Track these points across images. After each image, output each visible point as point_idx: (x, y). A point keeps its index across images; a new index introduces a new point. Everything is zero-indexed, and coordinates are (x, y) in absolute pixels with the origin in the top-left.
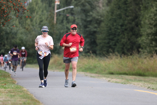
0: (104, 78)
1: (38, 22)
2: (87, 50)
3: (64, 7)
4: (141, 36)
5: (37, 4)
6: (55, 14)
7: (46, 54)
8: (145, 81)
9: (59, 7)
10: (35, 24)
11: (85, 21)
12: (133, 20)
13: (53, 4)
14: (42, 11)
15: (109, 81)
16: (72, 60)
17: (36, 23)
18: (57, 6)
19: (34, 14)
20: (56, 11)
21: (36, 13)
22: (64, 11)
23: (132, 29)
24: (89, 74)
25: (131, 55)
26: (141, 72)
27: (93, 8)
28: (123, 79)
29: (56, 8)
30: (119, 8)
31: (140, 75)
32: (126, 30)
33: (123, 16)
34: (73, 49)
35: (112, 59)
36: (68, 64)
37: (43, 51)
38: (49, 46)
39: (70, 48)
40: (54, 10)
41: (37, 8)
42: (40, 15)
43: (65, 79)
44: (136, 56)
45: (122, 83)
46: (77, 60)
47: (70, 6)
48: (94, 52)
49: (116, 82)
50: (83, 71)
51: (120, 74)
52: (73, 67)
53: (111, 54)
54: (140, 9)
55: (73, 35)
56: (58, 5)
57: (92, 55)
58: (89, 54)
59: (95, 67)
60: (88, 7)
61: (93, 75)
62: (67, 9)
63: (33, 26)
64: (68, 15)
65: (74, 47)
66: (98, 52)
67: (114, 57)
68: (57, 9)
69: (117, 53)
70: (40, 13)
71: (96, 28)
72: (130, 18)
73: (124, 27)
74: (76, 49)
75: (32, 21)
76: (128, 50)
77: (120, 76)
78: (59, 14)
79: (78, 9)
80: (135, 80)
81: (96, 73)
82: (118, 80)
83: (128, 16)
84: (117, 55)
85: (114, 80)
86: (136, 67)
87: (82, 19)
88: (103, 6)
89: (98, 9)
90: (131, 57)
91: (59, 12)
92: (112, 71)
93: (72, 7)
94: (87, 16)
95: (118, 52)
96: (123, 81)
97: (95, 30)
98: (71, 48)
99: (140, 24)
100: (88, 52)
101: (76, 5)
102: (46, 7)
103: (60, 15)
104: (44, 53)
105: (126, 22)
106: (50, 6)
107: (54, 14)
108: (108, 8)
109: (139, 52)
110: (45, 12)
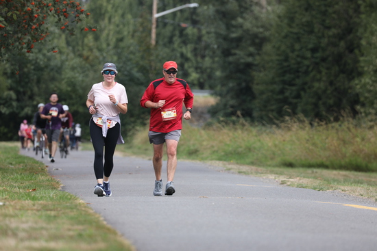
0: (272, 177)
1: (113, 41)
2: (230, 110)
3: (175, 6)
4: (360, 74)
6: (154, 21)
7: (110, 123)
8: (369, 183)
9: (163, 6)
10: (104, 46)
11: (225, 38)
12: (341, 37)
14: (123, 16)
15: (283, 183)
16: (167, 137)
17: (108, 45)
18: (158, 4)
19: (104, 23)
20: (156, 15)
21: (106, 20)
22: (174, 14)
23: (339, 59)
24: (234, 166)
25: (337, 120)
26: (360, 161)
27: (245, 7)
28: (316, 178)
29: (155, 7)
30: (308, 8)
31: (358, 168)
32: (323, 60)
33: (317, 27)
34: (169, 114)
35: (289, 129)
36: (159, 145)
37: (105, 117)
39: (162, 113)
40: (151, 13)
41: (110, 7)
42: (118, 26)
43: (155, 179)
44: (348, 123)
45: (315, 189)
46: (178, 138)
47: (190, 3)
48: (248, 114)
49: (301, 186)
50: (220, 159)
51: (310, 166)
52: (169, 152)
53: (287, 118)
54: (357, 10)
56: (160, 1)
57: (242, 120)
58: (234, 118)
59: (249, 149)
60: (232, 5)
61: (245, 168)
62: (181, 11)
63: (100, 50)
64: (183, 25)
66: (255, 114)
67: (295, 126)
68: (159, 10)
69: (301, 116)
71: (251, 55)
72: (334, 31)
73: (318, 55)
74: (175, 113)
75: (97, 38)
76: (330, 109)
77: (309, 171)
78: (162, 22)
79: (210, 10)
80: (346, 180)
81: (252, 163)
82: (305, 181)
83: (329, 28)
84: (301, 121)
85: (296, 180)
86: (349, 150)
87: (218, 35)
88: (269, 3)
89: (256, 9)
90: (336, 125)
91: (163, 17)
92: (290, 159)
93: (194, 5)
94: (229, 27)
95: (305, 112)
96: (317, 182)
97: (250, 60)
98: (164, 111)
99: (359, 46)
100: (233, 113)
101: (203, 2)
102: (131, 5)
103: (165, 25)
104: (105, 120)
105: (325, 41)
106: (141, 3)
107: (150, 21)
108: (280, 10)
109: (355, 113)
110: (129, 16)
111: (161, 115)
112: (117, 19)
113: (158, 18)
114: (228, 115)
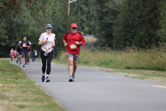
0: (121, 73)
1: (51, 13)
2: (103, 44)
4: (160, 28)
8: (164, 76)
10: (47, 15)
11: (101, 12)
12: (151, 11)
14: (55, 2)
15: (126, 76)
17: (49, 15)
19: (47, 5)
23: (150, 21)
24: (104, 69)
25: (149, 48)
26: (160, 66)
28: (140, 74)
31: (159, 69)
32: (144, 21)
33: (141, 7)
34: (73, 46)
35: (129, 52)
40: (68, 1)
42: (53, 6)
44: (155, 49)
45: (140, 78)
48: (110, 46)
49: (134, 77)
50: (98, 66)
53: (128, 47)
57: (108, 48)
58: (104, 47)
59: (111, 61)
61: (109, 70)
63: (45, 17)
64: (82, 6)
65: (74, 44)
66: (114, 46)
67: (131, 51)
69: (134, 46)
71: (112, 19)
72: (148, 9)
73: (141, 19)
75: (44, 12)
76: (146, 43)
77: (137, 71)
78: (72, 5)
80: (154, 75)
81: (112, 67)
82: (135, 75)
83: (146, 7)
84: (134, 49)
85: (131, 75)
86: (155, 62)
87: (97, 11)
90: (149, 50)
91: (73, 3)
92: (129, 65)
94: (102, 7)
96: (141, 76)
97: (111, 21)
98: (71, 45)
99: (159, 15)
100: (104, 45)
103: (74, 6)
104: (48, 49)
105: (144, 13)
109: (158, 45)
110: (58, 2)
112: (52, 4)
113: (71, 3)
114: (102, 46)
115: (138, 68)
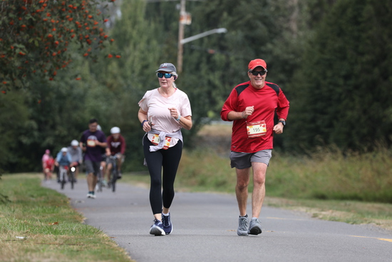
0: (303, 209)
1: (138, 67)
3: (202, 31)
5: (135, 23)
6: (180, 47)
7: (169, 141)
9: (190, 31)
10: (129, 73)
12: (375, 64)
13: (174, 24)
14: (148, 42)
15: (315, 216)
16: (253, 159)
17: (133, 72)
18: (185, 30)
19: (129, 50)
20: (183, 41)
21: (131, 47)
22: (201, 40)
23: (372, 86)
25: (370, 150)
27: (274, 33)
28: (349, 211)
29: (181, 33)
30: (341, 33)
32: (357, 87)
33: (350, 53)
34: (256, 129)
35: (321, 160)
36: (244, 170)
37: (162, 134)
38: (180, 117)
39: (248, 127)
40: (177, 39)
41: (134, 33)
42: (143, 52)
43: (239, 214)
44: (383, 153)
45: (348, 222)
46: (267, 160)
47: (217, 28)
48: (278, 144)
49: (333, 219)
52: (256, 179)
53: (319, 148)
55: (257, 90)
56: (187, 26)
59: (280, 181)
60: (262, 30)
62: (209, 37)
63: (125, 77)
64: (211, 51)
65: (259, 122)
66: (286, 144)
67: (328, 156)
68: (186, 36)
69: (334, 146)
70: (142, 45)
72: (367, 58)
73: (352, 82)
74: (265, 128)
75: (121, 65)
76: (363, 139)
77: (342, 203)
78: (188, 48)
79: (238, 35)
80: (381, 213)
81: (283, 196)
82: (337, 214)
83: (362, 54)
84: (334, 152)
85: (328, 213)
86: (384, 182)
88: (300, 28)
89: (286, 35)
90: (370, 155)
91: (190, 43)
92: (322, 191)
93: (221, 30)
94: (258, 53)
95: (338, 143)
96: (351, 216)
98: (251, 125)
101: (232, 27)
102: (156, 31)
103: (192, 51)
104: (164, 138)
105: (358, 68)
106: (167, 29)
107: (176, 48)
108: (312, 34)
109: (389, 143)
110: (154, 43)
111: (246, 130)
113: (184, 46)
115: (343, 198)
